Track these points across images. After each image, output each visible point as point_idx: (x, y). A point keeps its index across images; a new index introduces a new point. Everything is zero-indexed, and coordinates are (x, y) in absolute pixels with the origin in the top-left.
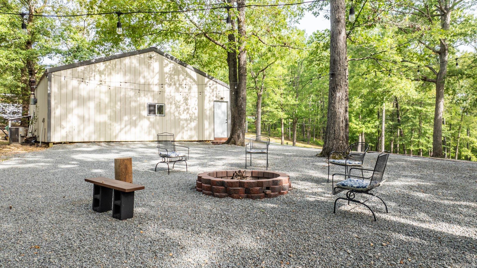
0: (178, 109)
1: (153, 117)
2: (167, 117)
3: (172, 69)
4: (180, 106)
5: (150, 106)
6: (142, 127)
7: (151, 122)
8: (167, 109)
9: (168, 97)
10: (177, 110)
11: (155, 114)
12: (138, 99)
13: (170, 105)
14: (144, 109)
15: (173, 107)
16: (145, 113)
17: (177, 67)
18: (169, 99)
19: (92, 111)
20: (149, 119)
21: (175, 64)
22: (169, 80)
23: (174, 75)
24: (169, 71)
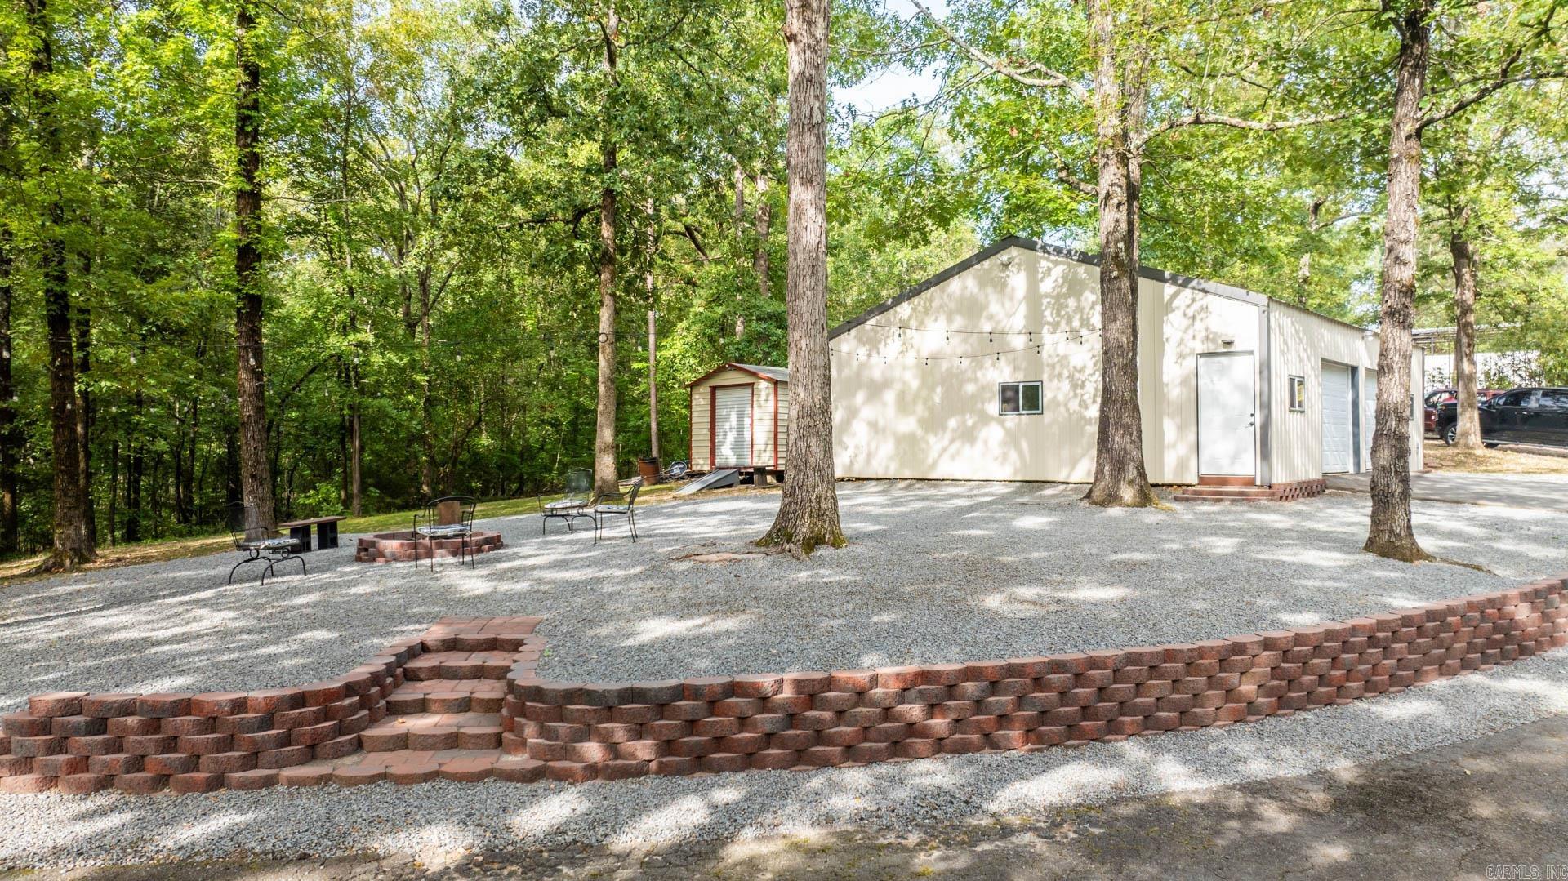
0: (1079, 391)
1: (1011, 419)
2: (1048, 416)
3: (1060, 281)
4: (1083, 382)
5: (1004, 389)
6: (986, 442)
7: (1008, 432)
8: (1048, 395)
9: (1050, 361)
10: (1076, 395)
11: (1017, 409)
12: (979, 374)
13: (1056, 381)
14: (990, 400)
15: (1066, 385)
16: (994, 407)
17: (1076, 273)
18: (1053, 366)
19: (891, 411)
20: (1002, 423)
21: (1069, 265)
22: (1052, 314)
23: (1067, 296)
24: (1054, 289)
